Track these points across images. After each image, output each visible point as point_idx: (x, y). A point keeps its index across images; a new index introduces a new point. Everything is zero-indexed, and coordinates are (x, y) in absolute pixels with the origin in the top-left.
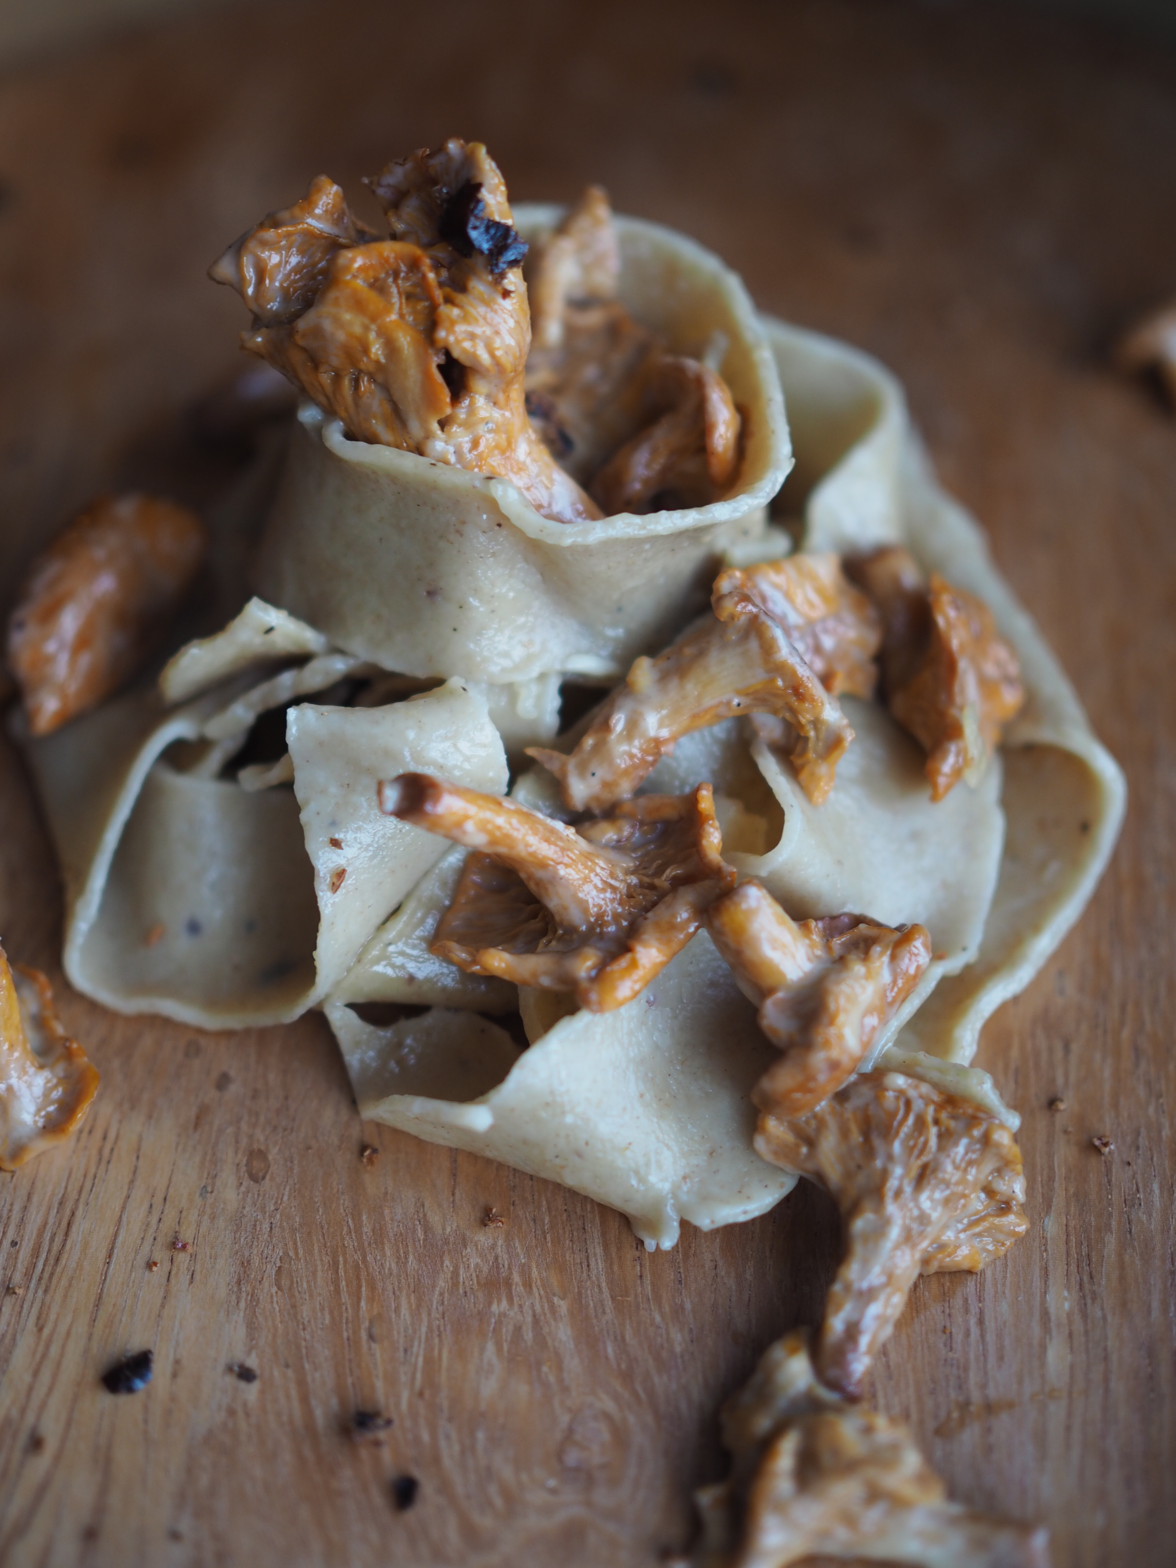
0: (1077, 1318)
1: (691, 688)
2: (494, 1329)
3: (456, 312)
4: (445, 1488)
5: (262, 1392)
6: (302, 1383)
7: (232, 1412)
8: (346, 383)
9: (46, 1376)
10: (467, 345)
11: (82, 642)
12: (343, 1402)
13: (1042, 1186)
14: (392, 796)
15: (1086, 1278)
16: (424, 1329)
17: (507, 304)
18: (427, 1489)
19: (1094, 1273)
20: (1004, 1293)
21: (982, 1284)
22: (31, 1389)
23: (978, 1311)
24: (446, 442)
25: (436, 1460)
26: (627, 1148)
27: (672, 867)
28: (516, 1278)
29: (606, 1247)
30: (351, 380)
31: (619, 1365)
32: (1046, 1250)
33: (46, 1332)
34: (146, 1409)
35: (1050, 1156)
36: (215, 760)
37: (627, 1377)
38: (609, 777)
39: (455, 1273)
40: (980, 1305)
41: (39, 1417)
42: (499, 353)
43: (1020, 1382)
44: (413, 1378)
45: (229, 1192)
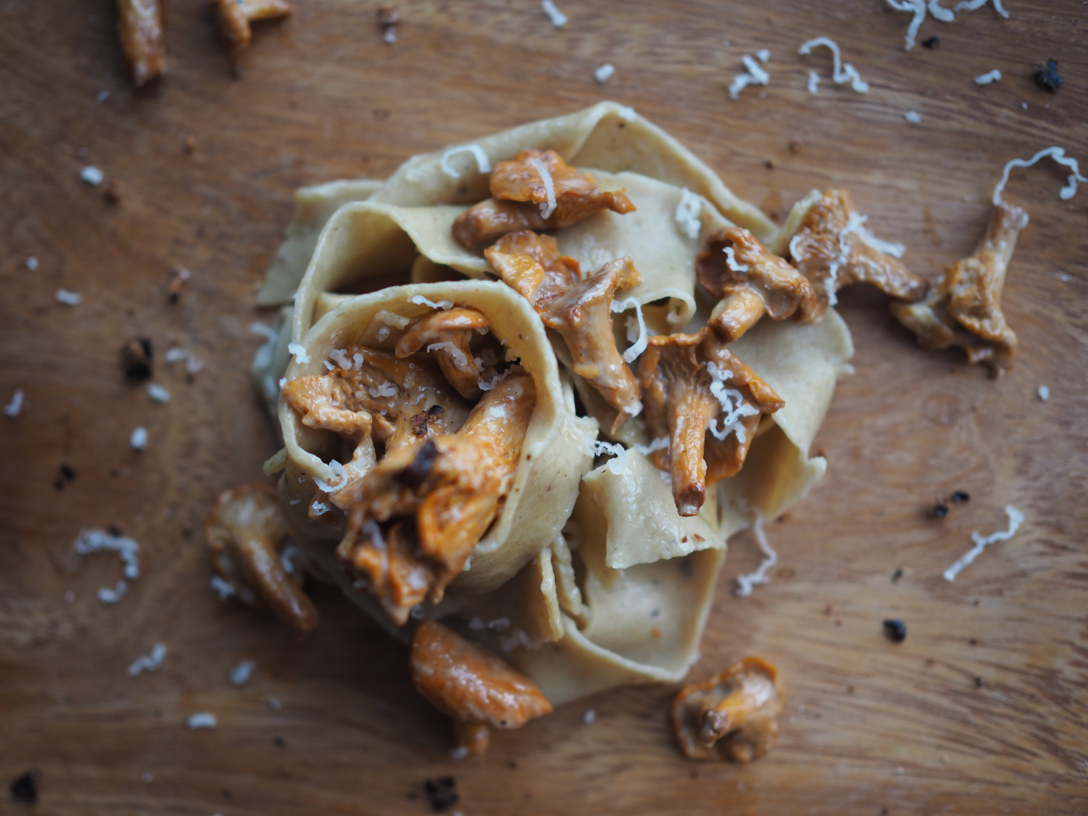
1: (601, 344)
2: (879, 455)
4: (958, 479)
5: (908, 566)
6: (905, 547)
7: (918, 581)
9: (895, 670)
14: (690, 508)
18: (959, 487)
22: (901, 677)
28: (852, 444)
31: (898, 396)
33: (872, 672)
34: (914, 620)
35: (799, 172)
38: (632, 391)
43: (915, 203)
44: (903, 494)
45: (800, 587)
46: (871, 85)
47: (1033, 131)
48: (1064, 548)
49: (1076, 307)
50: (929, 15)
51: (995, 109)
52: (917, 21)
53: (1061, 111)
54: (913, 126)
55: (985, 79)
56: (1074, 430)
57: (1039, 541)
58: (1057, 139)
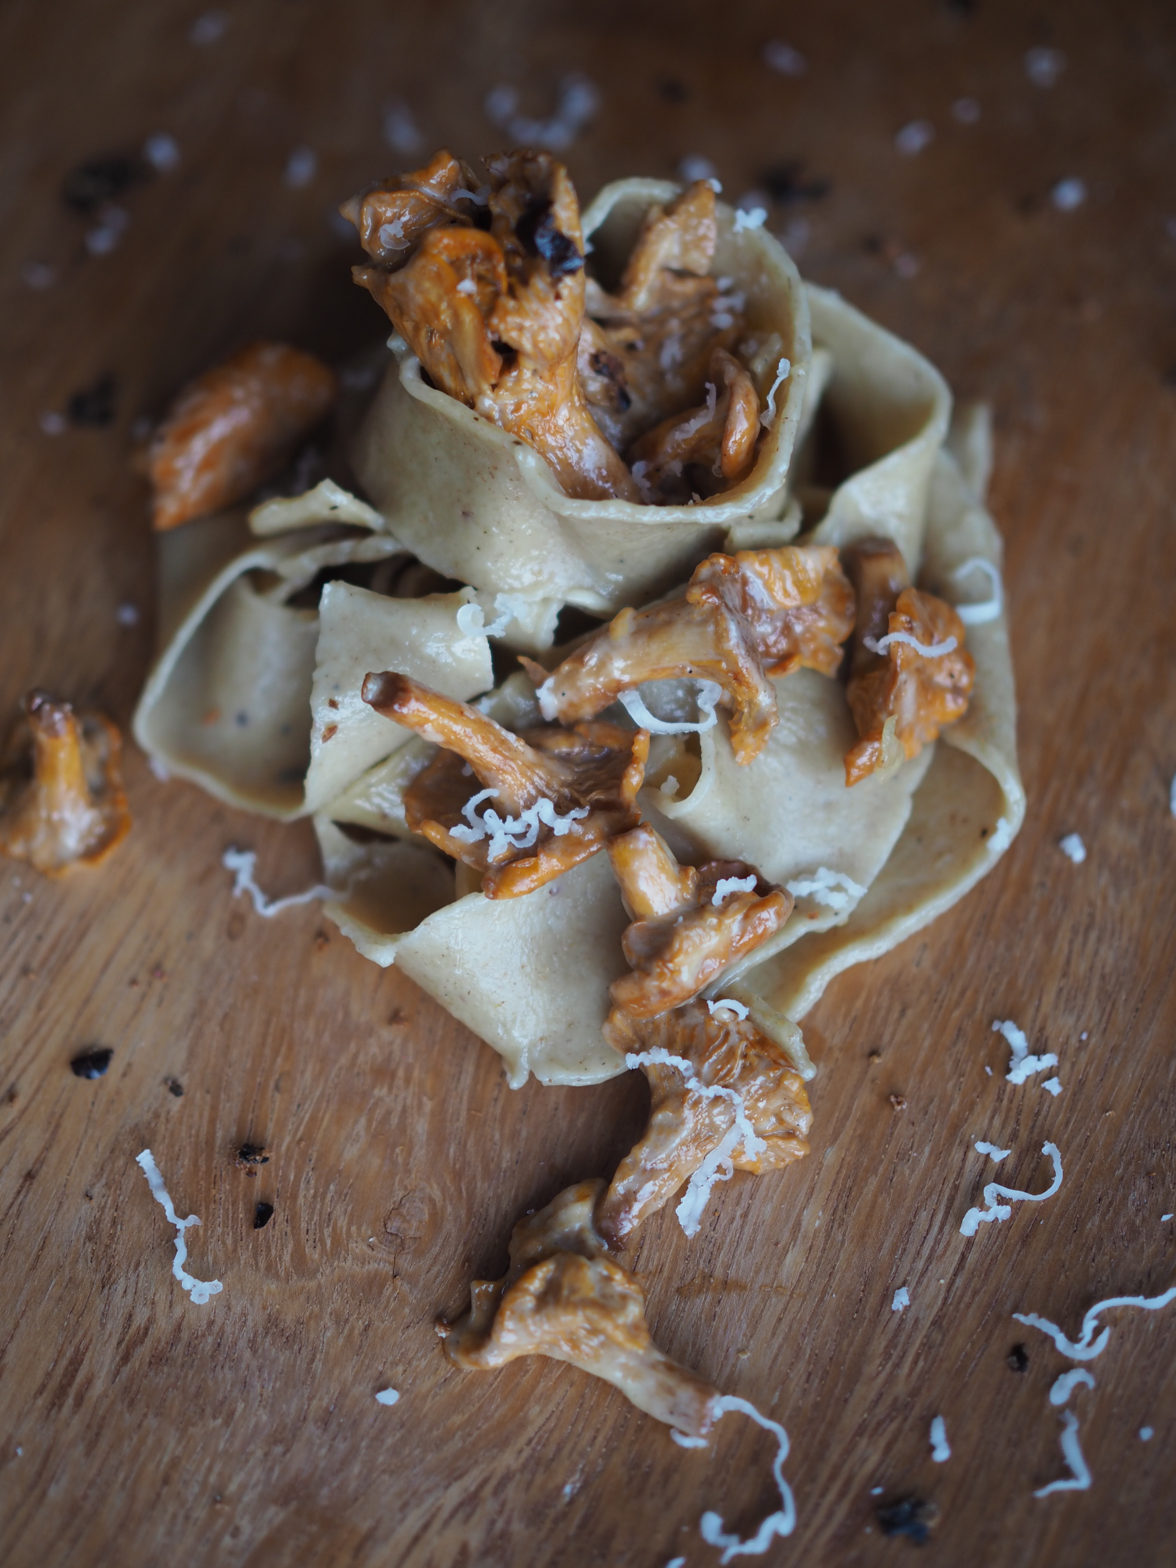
0: (822, 1235)
1: (655, 648)
2: (370, 1109)
3: (511, 304)
4: (292, 1220)
5: (184, 1106)
6: (214, 1108)
7: (157, 1116)
8: (423, 333)
9: (32, 1048)
10: (514, 334)
11: (207, 464)
12: (240, 1131)
13: (837, 1121)
14: (374, 688)
15: (841, 1206)
16: (318, 1093)
17: (559, 304)
18: (279, 1215)
19: (849, 1204)
20: (773, 1198)
21: (758, 1186)
22: (19, 1054)
23: (746, 1206)
24: (494, 401)
25: (294, 1197)
26: (500, 1005)
27: (598, 791)
28: (401, 1073)
29: (478, 1067)
30: (427, 332)
31: (454, 1164)
32: (819, 1174)
33: (42, 1014)
34: (96, 1094)
35: (853, 1098)
36: (283, 592)
37: (458, 1175)
38: (575, 699)
39: (356, 1056)
40: (750, 1201)
41: (18, 1078)
42: (542, 345)
43: (757, 1273)
44: (297, 1129)
45: (208, 942)
46: (970, 1242)
47: (831, 1496)
48: (126, 1359)
49: (511, 1491)
50: (1067, 1365)
51: (882, 1442)
52: (1061, 1341)
53: (853, 1554)
54: (887, 1296)
55: (938, 1433)
56: (311, 1429)
57: (151, 1320)
58: (809, 1534)
